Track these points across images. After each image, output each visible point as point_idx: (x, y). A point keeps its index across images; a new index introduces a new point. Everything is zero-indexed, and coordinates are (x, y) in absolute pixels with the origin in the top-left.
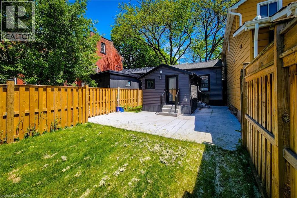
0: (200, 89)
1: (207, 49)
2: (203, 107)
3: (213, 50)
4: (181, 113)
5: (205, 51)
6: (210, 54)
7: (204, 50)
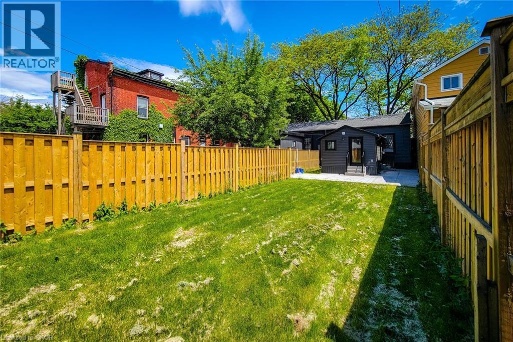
0: (383, 151)
1: (389, 93)
2: (388, 170)
3: (398, 96)
4: (367, 174)
5: (387, 96)
6: (394, 102)
7: (384, 95)
